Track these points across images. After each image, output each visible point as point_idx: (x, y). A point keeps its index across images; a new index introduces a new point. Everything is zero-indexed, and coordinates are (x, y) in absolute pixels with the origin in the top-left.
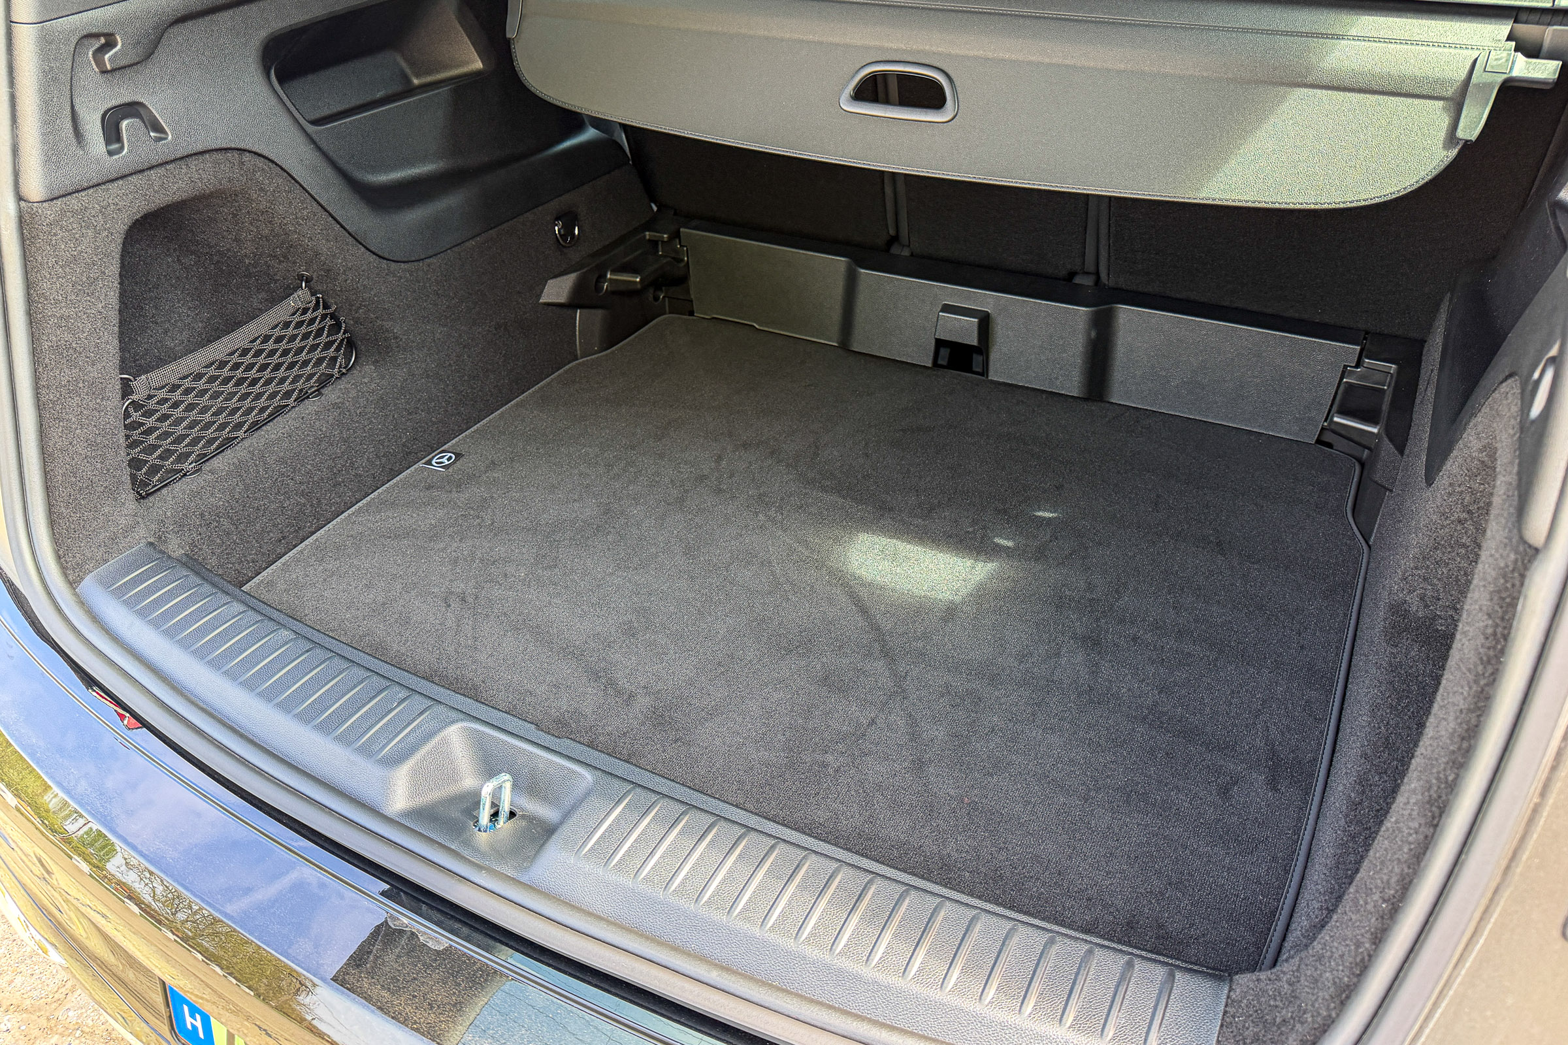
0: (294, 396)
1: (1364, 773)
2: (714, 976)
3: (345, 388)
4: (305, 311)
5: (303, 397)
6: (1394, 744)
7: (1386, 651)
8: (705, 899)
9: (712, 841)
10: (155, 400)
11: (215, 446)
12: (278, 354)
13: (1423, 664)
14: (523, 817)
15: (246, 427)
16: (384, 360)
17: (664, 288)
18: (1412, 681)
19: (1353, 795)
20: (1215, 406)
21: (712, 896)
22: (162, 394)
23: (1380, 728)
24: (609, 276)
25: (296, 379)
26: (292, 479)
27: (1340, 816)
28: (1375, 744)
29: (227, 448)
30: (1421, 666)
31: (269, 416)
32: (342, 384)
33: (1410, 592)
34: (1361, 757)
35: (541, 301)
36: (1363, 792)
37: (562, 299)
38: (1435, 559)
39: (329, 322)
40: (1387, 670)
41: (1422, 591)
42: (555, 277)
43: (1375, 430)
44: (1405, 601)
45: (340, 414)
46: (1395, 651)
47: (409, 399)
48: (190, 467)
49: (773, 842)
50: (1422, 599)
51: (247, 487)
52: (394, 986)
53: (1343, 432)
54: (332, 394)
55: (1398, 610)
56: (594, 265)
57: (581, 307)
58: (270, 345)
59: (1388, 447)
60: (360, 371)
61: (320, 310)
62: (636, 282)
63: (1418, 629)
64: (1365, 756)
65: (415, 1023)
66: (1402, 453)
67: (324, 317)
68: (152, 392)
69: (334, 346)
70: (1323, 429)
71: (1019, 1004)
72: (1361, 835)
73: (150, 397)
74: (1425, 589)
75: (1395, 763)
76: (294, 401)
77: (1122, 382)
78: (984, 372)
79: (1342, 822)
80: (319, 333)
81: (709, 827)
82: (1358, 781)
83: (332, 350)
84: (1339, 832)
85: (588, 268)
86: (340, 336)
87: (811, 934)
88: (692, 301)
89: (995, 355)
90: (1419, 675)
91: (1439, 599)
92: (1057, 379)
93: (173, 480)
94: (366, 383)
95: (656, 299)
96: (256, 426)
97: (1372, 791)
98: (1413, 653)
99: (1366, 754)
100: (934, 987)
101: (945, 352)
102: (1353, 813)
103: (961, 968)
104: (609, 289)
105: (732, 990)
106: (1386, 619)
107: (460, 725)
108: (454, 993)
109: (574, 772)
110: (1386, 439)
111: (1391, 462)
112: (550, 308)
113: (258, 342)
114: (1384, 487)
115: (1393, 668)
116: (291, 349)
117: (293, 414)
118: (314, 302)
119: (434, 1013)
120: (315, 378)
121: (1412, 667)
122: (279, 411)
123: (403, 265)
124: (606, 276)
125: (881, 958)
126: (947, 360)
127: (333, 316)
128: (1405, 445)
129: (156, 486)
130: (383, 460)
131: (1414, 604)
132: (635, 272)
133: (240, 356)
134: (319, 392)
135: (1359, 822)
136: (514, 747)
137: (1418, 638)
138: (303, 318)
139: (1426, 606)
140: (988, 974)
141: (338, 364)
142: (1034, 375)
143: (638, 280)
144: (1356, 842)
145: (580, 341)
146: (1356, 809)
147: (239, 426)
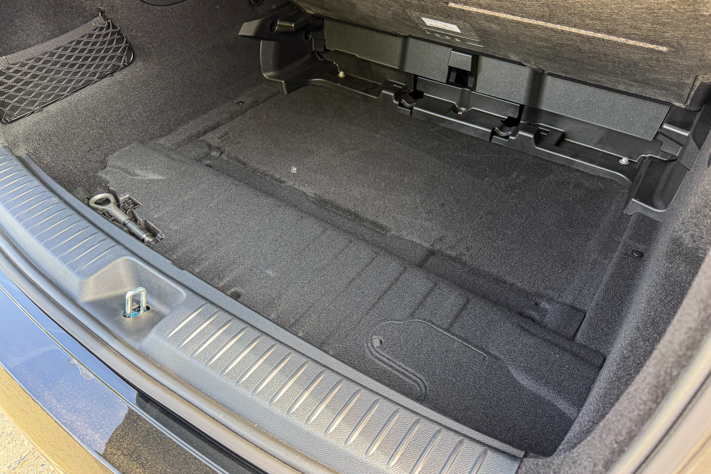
0: (97, 76)
1: (635, 339)
2: (221, 416)
3: (126, 74)
4: (102, 29)
5: (102, 77)
6: (657, 323)
7: (664, 265)
8: (227, 372)
9: (240, 338)
10: (12, 70)
11: (50, 98)
12: (86, 52)
13: (686, 275)
14: (153, 311)
15: (69, 89)
16: (148, 60)
17: (311, 33)
18: (677, 285)
19: (625, 352)
20: (598, 115)
21: (231, 371)
22: (16, 67)
23: (651, 312)
24: (278, 23)
25: (98, 67)
26: (94, 120)
27: (615, 364)
28: (645, 322)
29: (58, 100)
30: (684, 277)
31: (83, 84)
32: (124, 72)
33: (685, 232)
34: (635, 328)
35: (239, 34)
36: (632, 351)
37: (251, 34)
38: (704, 213)
39: (116, 36)
40: (662, 277)
41: (693, 232)
42: (248, 21)
43: (686, 134)
44: (682, 237)
45: (121, 87)
46: (670, 266)
47: (162, 82)
48: (36, 108)
49: (274, 343)
50: (692, 236)
51: (67, 122)
52: (60, 398)
53: (667, 134)
54: (118, 76)
55: (677, 242)
56: (270, 16)
57: (263, 39)
58: (81, 46)
59: (692, 144)
60: (136, 65)
61: (111, 29)
62: (292, 26)
63: (687, 255)
64: (638, 328)
65: (65, 419)
66: (700, 148)
67: (113, 34)
68: (10, 66)
69: (120, 50)
70: (658, 133)
71: (388, 459)
72: (624, 378)
73: (9, 69)
74: (695, 231)
75: (656, 335)
76: (97, 78)
77: (548, 98)
78: (474, 88)
79: (615, 368)
80: (111, 42)
81: (241, 330)
82: (630, 344)
83: (119, 52)
84: (611, 374)
85: (267, 17)
86: (123, 45)
87: (280, 400)
88: (325, 40)
89: (480, 78)
90: (682, 282)
91: (703, 238)
92: (512, 93)
93: (26, 115)
94: (137, 72)
95: (307, 38)
96: (75, 90)
97: (637, 351)
98: (681, 269)
99: (639, 328)
100: (341, 441)
101: (453, 75)
102: (622, 363)
103: (360, 431)
104: (278, 30)
105: (229, 426)
106: (669, 246)
107: (125, 258)
108: (90, 405)
109: (178, 291)
110: (692, 139)
111: (692, 153)
112: (245, 38)
113: (74, 44)
114: (685, 168)
115: (667, 277)
116: (94, 49)
117: (96, 85)
118: (106, 24)
119: (76, 415)
120: (109, 67)
121: (679, 277)
122: (88, 83)
123: (157, 7)
124: (277, 23)
125: (315, 419)
126: (454, 79)
127: (119, 33)
128: (703, 144)
129: (16, 117)
130: (148, 114)
131: (687, 241)
132: (292, 22)
133: (63, 50)
134: (112, 74)
135: (625, 370)
136: (150, 273)
137: (686, 260)
138: (100, 33)
139: (694, 241)
140: (375, 437)
141: (123, 60)
142: (500, 90)
143: (293, 26)
144: (620, 382)
145: (262, 58)
146: (625, 361)
147: (65, 89)
